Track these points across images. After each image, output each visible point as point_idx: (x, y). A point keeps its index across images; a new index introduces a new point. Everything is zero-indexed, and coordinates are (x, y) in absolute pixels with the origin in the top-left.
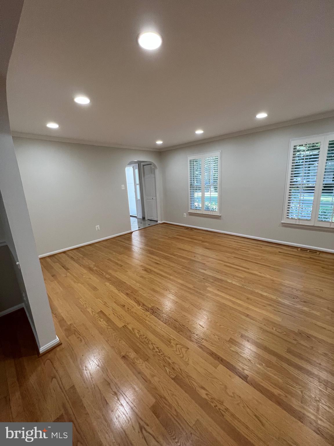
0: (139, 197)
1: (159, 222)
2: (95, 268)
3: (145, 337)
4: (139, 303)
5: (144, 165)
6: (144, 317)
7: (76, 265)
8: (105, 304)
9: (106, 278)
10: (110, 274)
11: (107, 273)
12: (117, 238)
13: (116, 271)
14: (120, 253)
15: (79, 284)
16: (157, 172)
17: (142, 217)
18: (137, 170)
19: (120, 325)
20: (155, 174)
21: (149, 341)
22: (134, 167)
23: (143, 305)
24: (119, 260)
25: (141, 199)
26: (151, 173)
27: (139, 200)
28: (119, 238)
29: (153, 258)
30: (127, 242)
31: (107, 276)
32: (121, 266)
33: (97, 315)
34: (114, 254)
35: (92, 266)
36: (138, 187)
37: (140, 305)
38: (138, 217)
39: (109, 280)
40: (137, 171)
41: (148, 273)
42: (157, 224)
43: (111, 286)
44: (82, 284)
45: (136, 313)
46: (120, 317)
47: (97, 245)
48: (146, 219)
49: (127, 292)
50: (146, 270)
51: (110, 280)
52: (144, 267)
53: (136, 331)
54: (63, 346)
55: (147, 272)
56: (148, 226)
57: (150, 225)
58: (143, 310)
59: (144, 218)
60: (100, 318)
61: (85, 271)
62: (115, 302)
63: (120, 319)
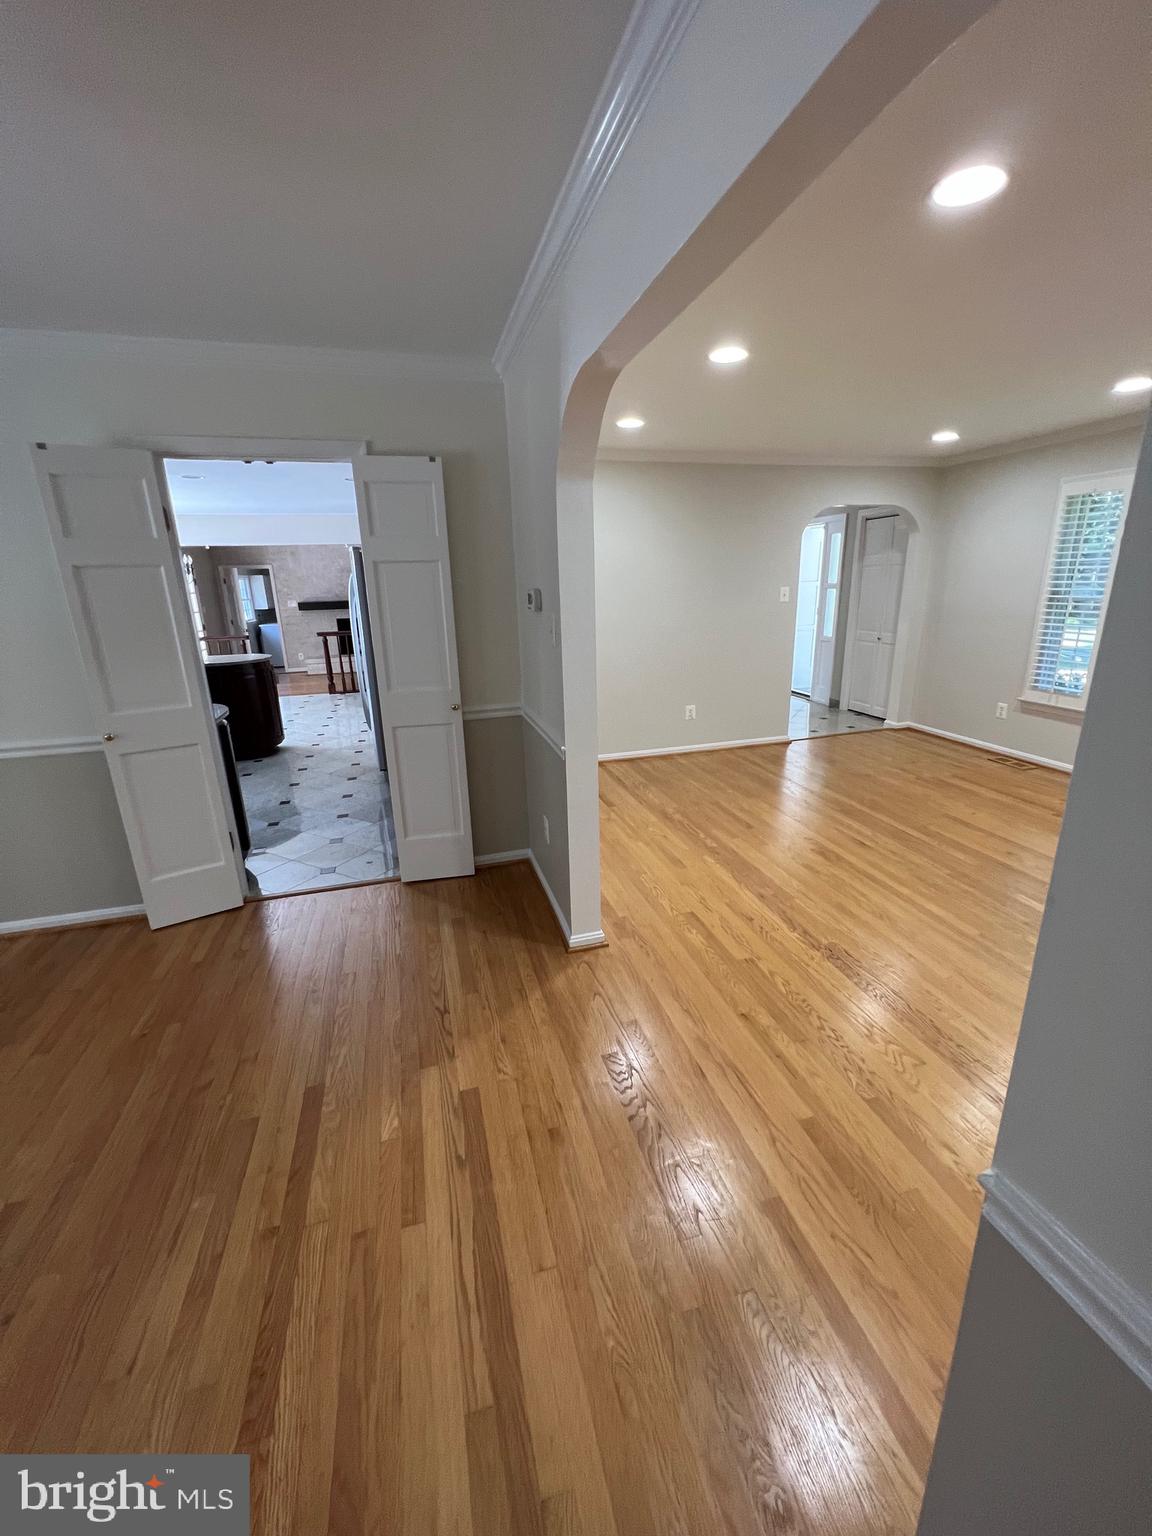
0: (830, 631)
1: (890, 723)
2: (677, 817)
3: (802, 997)
4: (791, 923)
5: (867, 519)
6: (806, 958)
7: (632, 800)
8: (702, 900)
9: (706, 846)
10: (714, 839)
11: (709, 835)
12: (743, 750)
13: (734, 836)
14: (748, 794)
15: (640, 844)
16: (917, 543)
17: (831, 700)
18: (839, 535)
19: (739, 954)
20: (904, 551)
21: (810, 1010)
22: (830, 525)
23: (805, 932)
24: (742, 810)
25: (837, 641)
26: (892, 547)
27: (828, 641)
28: (746, 753)
29: (849, 827)
30: (770, 767)
31: (709, 842)
32: (749, 827)
33: (681, 918)
34: (731, 791)
35: (670, 811)
36: (833, 595)
37: (795, 929)
38: (815, 698)
39: (713, 852)
40: (838, 539)
41: (828, 863)
42: (880, 730)
43: (718, 865)
44: (647, 844)
45: (781, 943)
46: (738, 939)
47: (682, 761)
48: (843, 706)
49: (762, 891)
50: (823, 852)
51: (718, 853)
52: (817, 843)
53: (779, 981)
54: (611, 950)
55: (826, 858)
56: (848, 730)
57: (853, 730)
58: (804, 943)
59: (834, 705)
60: (689, 926)
61: (653, 818)
62: (728, 905)
63: (740, 944)
